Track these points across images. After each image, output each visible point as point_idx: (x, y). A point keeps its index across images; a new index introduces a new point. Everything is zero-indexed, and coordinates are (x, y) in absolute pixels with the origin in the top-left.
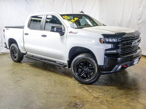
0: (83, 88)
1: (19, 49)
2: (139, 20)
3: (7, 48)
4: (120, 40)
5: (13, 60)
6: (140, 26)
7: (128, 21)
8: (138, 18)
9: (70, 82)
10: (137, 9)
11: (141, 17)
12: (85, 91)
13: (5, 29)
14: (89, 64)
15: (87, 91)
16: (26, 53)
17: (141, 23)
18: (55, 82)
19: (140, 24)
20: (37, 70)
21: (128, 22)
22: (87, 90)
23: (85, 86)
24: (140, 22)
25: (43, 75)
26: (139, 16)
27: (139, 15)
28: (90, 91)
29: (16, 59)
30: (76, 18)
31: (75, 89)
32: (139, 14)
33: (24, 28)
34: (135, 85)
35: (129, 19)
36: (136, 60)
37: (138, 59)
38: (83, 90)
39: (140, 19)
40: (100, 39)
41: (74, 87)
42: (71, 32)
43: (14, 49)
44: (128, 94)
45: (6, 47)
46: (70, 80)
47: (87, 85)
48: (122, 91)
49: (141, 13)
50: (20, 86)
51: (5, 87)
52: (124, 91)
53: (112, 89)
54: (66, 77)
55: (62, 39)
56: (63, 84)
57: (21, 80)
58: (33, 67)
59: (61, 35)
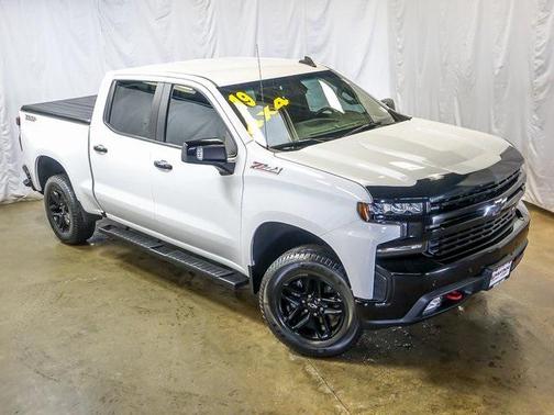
0: (301, 376)
1: (75, 196)
2: (539, 75)
3: (35, 189)
4: (433, 204)
5: (59, 236)
6: (541, 96)
7: (497, 72)
8: (536, 67)
9: (258, 342)
10: (533, 27)
11: (547, 63)
12: (308, 388)
13: (23, 115)
14: (324, 285)
15: (316, 390)
16: (104, 214)
17: (545, 85)
18: (205, 344)
19: (541, 90)
20: (144, 282)
21: (496, 76)
22: (315, 384)
23: (313, 367)
24: (541, 80)
25: (165, 311)
26: (537, 58)
27: (538, 54)
28: (328, 391)
29: (66, 234)
30: (279, 99)
31: (274, 377)
32: (537, 50)
33: (89, 123)
34: (492, 365)
35: (500, 65)
36: (499, 270)
37: (509, 265)
38: (301, 382)
39: (542, 69)
40: (361, 207)
41: (272, 367)
42: (257, 165)
43: (59, 195)
44: (459, 407)
45: (29, 184)
46: (259, 334)
47: (319, 362)
48: (439, 391)
49: (544, 48)
50: (81, 363)
51: (30, 367)
52: (445, 391)
53: (407, 381)
54: (246, 320)
55: (228, 187)
56: (235, 353)
57: (83, 332)
58: (131, 271)
59: (221, 173)
